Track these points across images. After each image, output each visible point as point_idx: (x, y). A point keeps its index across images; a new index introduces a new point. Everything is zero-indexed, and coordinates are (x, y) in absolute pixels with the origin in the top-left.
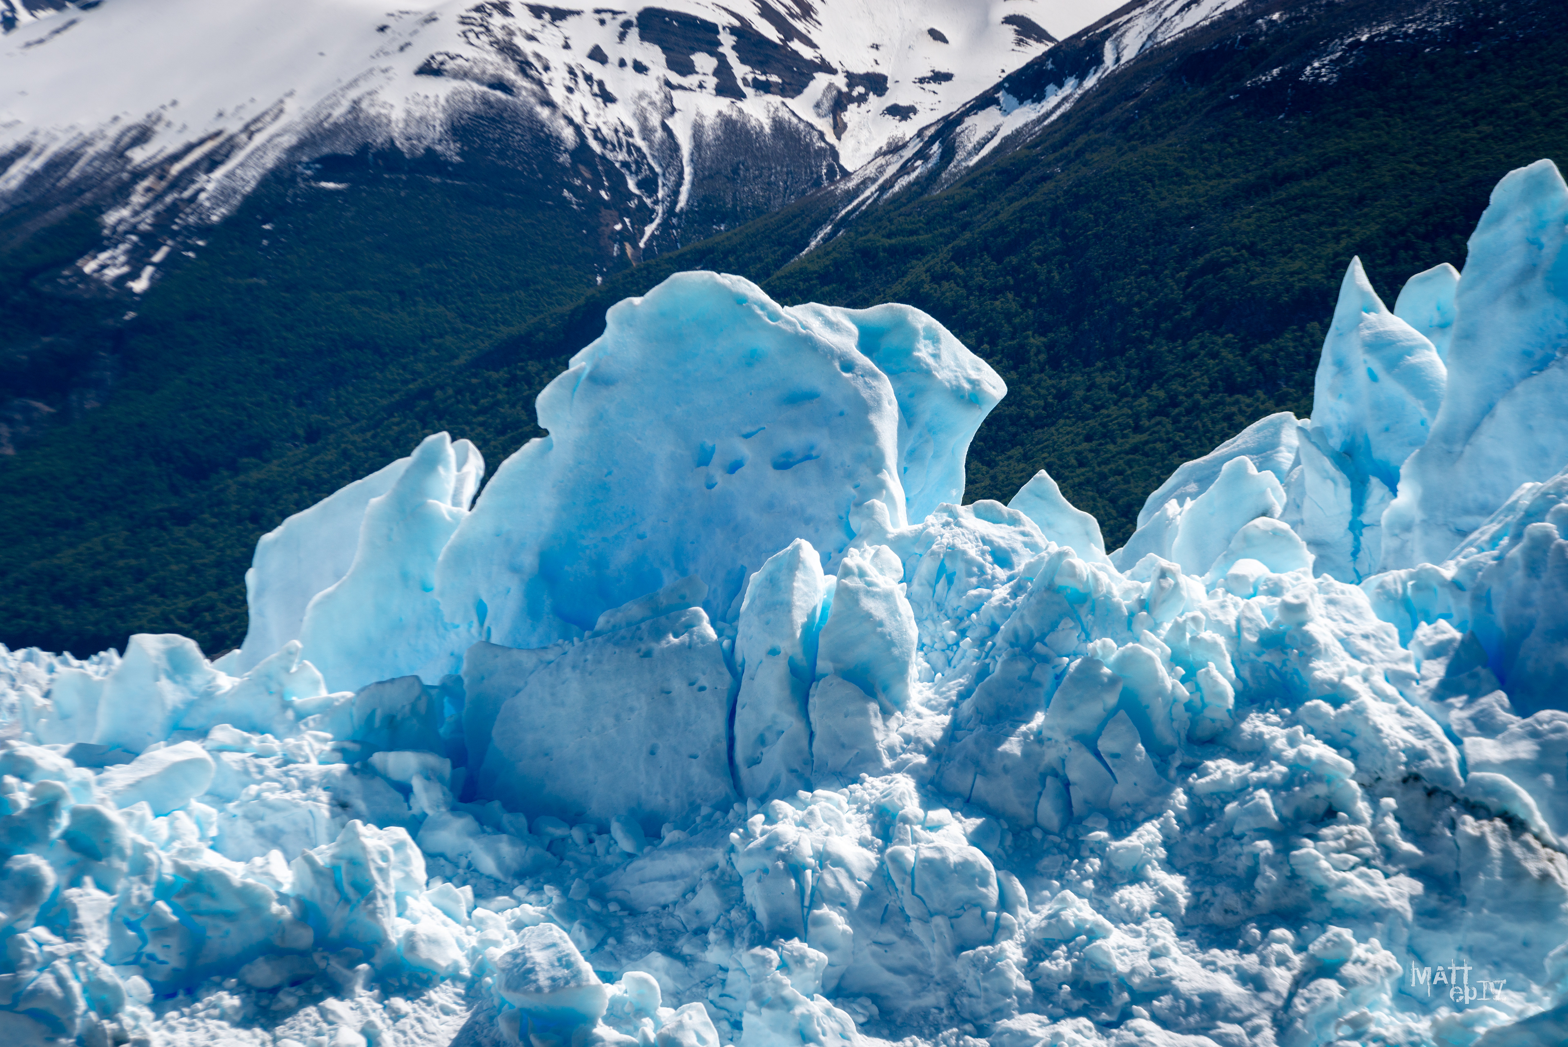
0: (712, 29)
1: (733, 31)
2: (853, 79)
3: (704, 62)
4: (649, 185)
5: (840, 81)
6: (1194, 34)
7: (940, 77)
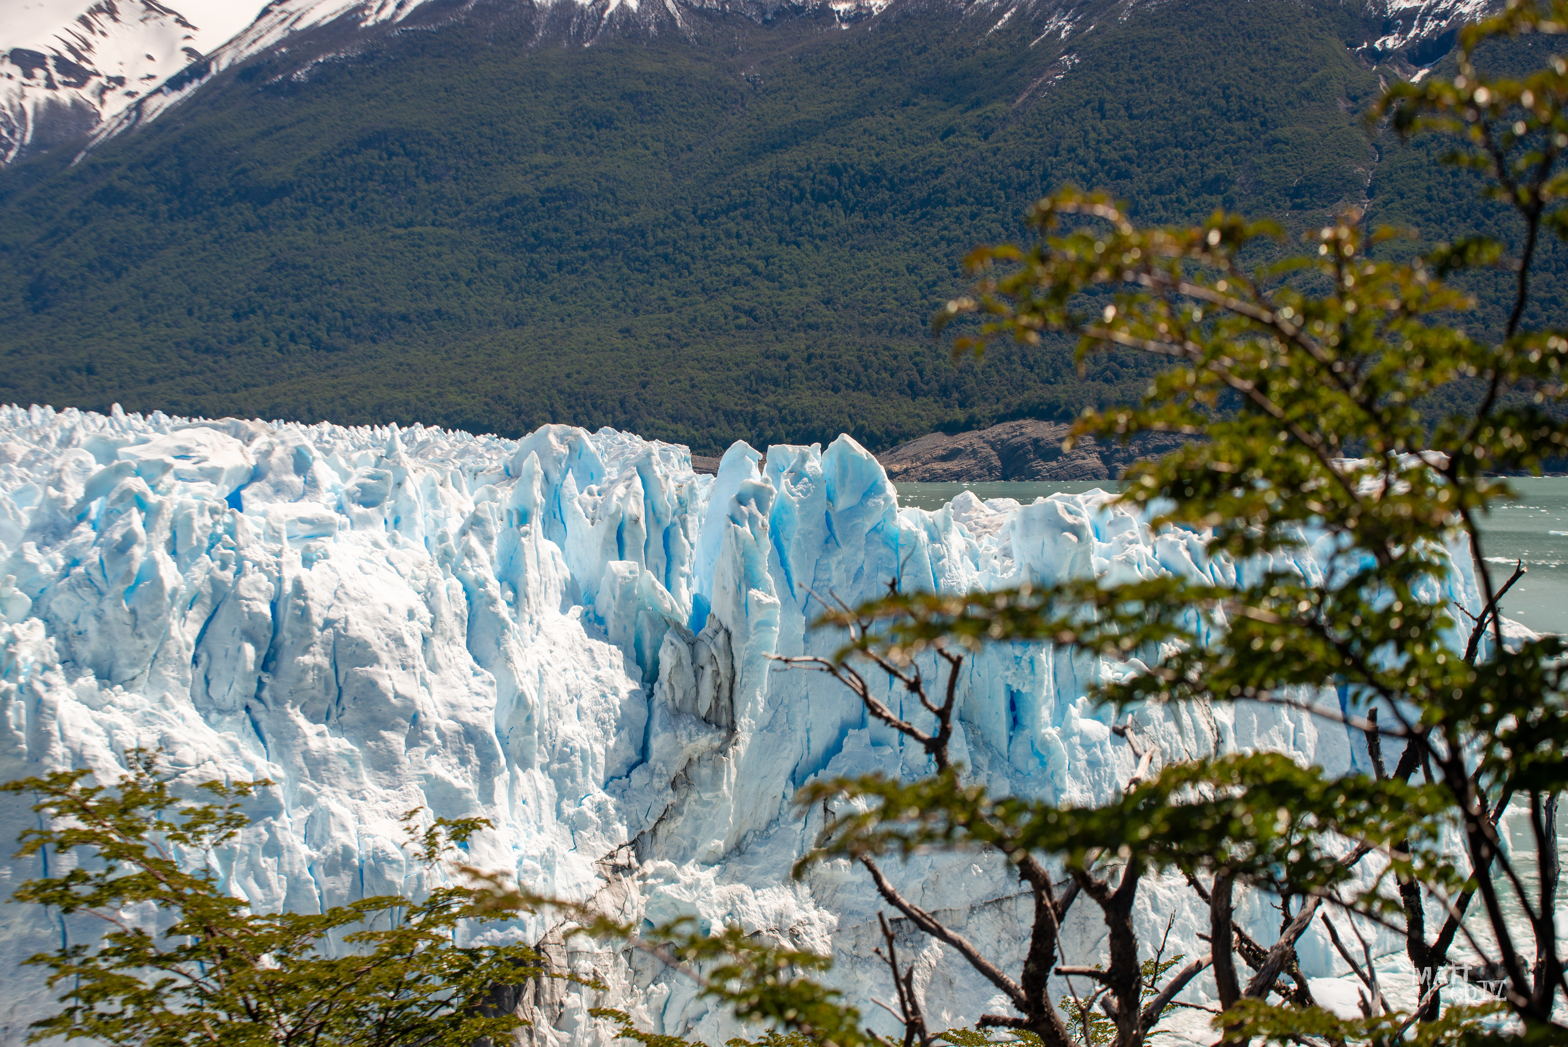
0: (43, 57)
1: (54, 58)
2: (110, 79)
3: (39, 73)
4: (12, 133)
5: (104, 81)
6: (252, 57)
7: (151, 77)
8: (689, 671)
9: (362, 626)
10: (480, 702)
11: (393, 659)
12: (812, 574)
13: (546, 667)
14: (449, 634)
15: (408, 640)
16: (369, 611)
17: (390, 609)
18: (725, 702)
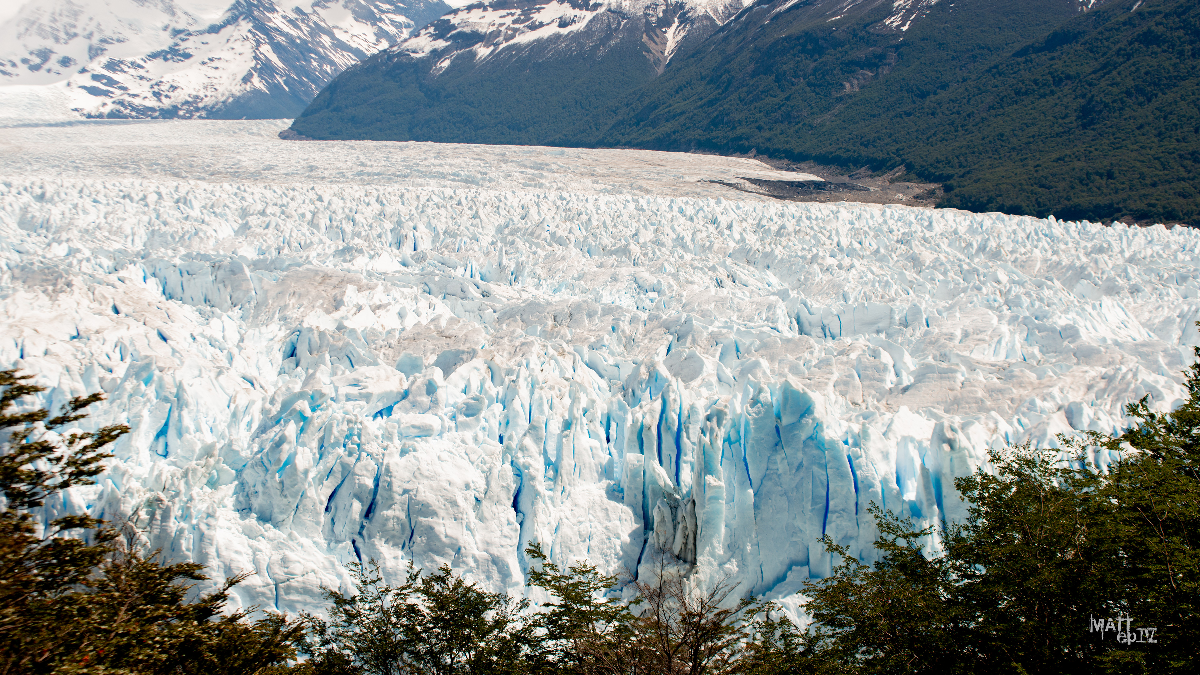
8: (670, 525)
9: (427, 493)
10: (506, 542)
11: (448, 514)
12: (764, 465)
13: (565, 520)
14: (496, 499)
15: (461, 502)
16: (434, 484)
17: (450, 483)
18: (690, 546)
